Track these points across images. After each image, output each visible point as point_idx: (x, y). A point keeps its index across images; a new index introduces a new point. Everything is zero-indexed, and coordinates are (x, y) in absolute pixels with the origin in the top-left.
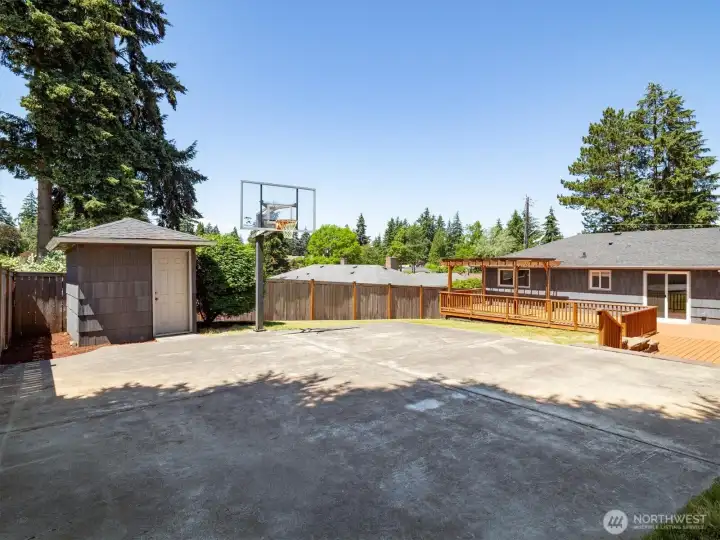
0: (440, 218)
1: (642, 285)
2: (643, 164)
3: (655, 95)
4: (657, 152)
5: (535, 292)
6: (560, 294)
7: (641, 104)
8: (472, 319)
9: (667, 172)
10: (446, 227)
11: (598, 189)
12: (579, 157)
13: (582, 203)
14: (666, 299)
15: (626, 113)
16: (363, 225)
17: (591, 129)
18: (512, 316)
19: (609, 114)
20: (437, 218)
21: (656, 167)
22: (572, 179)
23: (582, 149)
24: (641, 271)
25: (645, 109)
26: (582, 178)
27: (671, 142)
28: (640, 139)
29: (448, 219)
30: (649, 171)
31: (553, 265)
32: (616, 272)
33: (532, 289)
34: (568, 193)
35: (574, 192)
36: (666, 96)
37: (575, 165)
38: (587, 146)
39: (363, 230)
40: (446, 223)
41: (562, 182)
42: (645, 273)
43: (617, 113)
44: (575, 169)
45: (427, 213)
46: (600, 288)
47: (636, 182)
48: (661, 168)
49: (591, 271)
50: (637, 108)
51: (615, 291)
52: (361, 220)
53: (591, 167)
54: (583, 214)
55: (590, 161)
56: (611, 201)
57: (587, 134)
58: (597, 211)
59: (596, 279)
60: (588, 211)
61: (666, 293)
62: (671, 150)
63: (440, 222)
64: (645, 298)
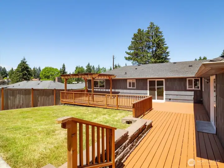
0: (93, 66)
1: (147, 85)
2: (149, 48)
3: (152, 26)
4: (153, 44)
5: (107, 90)
6: (117, 91)
7: (148, 28)
8: (74, 105)
9: (156, 51)
10: (95, 69)
11: (136, 55)
12: (131, 44)
13: (132, 59)
14: (156, 91)
15: (144, 31)
16: (64, 68)
17: (134, 34)
18: (91, 102)
19: (139, 30)
20: (92, 66)
21: (153, 48)
22: (129, 51)
23: (132, 41)
24: (146, 79)
25: (150, 30)
26: (132, 51)
27: (157, 41)
28: (148, 39)
29: (96, 67)
30: (151, 50)
31: (113, 78)
32: (137, 80)
33: (106, 89)
34: (128, 56)
35: (130, 56)
36: (155, 27)
37: (130, 47)
38: (133, 40)
39: (65, 70)
40: (95, 68)
41: (126, 52)
42: (148, 80)
43: (142, 31)
44: (130, 48)
45: (89, 64)
46: (131, 88)
47: (147, 53)
48: (154, 49)
49: (128, 80)
50: (148, 30)
51: (137, 89)
52: (64, 66)
53: (134, 47)
54: (132, 63)
55: (134, 45)
56: (140, 59)
57: (133, 37)
58: (136, 62)
59: (130, 83)
60: (133, 62)
61: (156, 89)
62: (157, 43)
63: (93, 68)
64: (148, 91)
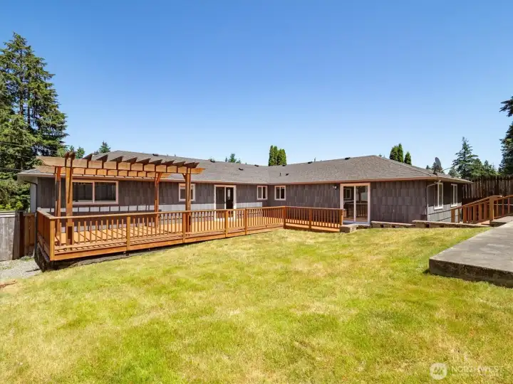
14: (225, 205)
24: (213, 184)
42: (215, 186)
49: (180, 185)
51: (198, 202)
61: (225, 201)
64: (215, 205)
